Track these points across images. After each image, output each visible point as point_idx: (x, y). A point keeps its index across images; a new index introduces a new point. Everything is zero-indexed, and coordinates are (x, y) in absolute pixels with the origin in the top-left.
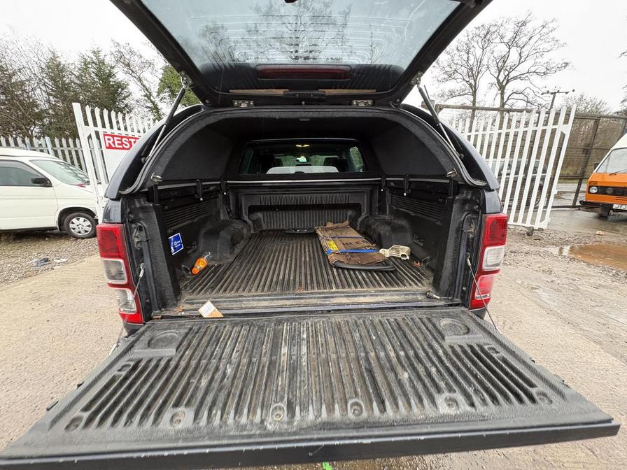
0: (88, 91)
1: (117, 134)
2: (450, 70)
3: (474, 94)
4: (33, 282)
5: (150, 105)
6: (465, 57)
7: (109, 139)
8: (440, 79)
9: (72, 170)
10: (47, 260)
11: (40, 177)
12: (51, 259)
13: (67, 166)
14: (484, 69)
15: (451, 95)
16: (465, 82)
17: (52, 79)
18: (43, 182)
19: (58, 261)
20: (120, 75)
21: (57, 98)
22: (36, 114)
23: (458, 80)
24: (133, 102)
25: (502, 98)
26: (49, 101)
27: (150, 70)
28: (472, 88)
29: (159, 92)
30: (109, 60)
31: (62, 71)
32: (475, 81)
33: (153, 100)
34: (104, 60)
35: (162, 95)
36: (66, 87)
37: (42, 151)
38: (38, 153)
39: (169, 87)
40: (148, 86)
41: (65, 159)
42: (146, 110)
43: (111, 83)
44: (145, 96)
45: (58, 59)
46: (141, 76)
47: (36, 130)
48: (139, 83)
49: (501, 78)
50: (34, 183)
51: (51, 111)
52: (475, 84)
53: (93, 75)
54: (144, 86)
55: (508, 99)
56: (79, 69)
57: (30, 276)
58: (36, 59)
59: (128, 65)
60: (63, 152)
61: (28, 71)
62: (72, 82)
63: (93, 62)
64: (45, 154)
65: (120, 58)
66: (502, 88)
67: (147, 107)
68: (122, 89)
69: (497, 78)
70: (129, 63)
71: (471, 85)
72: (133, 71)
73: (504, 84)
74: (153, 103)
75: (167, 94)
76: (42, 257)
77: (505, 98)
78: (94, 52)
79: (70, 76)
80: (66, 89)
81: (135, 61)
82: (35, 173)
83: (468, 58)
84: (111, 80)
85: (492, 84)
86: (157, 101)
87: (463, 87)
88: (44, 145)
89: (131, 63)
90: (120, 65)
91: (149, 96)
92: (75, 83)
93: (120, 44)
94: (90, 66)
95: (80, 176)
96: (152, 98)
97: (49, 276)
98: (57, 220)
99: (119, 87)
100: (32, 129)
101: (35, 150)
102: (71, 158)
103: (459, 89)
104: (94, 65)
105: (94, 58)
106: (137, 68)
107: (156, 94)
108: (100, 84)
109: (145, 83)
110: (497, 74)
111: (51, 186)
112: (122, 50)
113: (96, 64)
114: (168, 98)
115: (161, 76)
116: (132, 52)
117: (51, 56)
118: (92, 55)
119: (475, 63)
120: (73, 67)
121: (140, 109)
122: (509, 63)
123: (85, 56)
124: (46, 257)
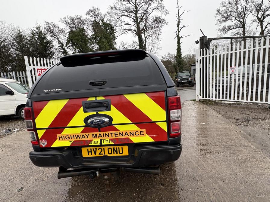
0: (33, 47)
1: (43, 68)
2: (227, 15)
3: (244, 26)
4: (3, 139)
5: (62, 50)
6: (235, 7)
7: (40, 71)
8: (221, 21)
9: (23, 86)
10: (10, 130)
11: (9, 90)
12: (11, 130)
13: (22, 85)
14: (248, 12)
15: (229, 29)
16: (237, 21)
17: (18, 43)
18: (11, 93)
19: (15, 130)
20: (49, 38)
21: (20, 51)
22: (10, 60)
23: (232, 20)
24: (54, 50)
25: (262, 27)
26: (16, 53)
27: (63, 33)
28: (242, 24)
29: (67, 44)
30: (44, 31)
31: (22, 39)
32: (243, 20)
33: (64, 48)
34: (41, 31)
35: (68, 45)
36: (24, 46)
37: (11, 78)
38: (9, 80)
39: (72, 41)
40: (61, 41)
41: (21, 81)
42: (61, 53)
43: (45, 42)
44: (60, 46)
45: (21, 33)
46: (59, 37)
47: (9, 68)
48: (57, 41)
49: (260, 16)
50: (7, 93)
51: (16, 58)
52: (244, 21)
53: (36, 39)
54: (60, 42)
55: (266, 27)
56: (30, 37)
57: (2, 137)
58: (11, 35)
59: (52, 32)
60: (20, 78)
61: (8, 41)
62: (27, 43)
63: (37, 33)
64: (12, 80)
65: (49, 30)
66: (261, 21)
67: (61, 52)
68: (50, 44)
69: (257, 17)
70: (53, 32)
71: (241, 22)
72: (55, 35)
73: (262, 19)
74: (64, 49)
75: (71, 44)
76: (8, 128)
77: (264, 28)
78: (37, 28)
79: (26, 41)
80: (24, 47)
81: (56, 30)
82: (7, 89)
83: (237, 7)
84: (44, 40)
85: (254, 21)
86: (66, 48)
87: (236, 24)
88: (12, 76)
89: (54, 31)
90: (49, 33)
91: (62, 46)
92: (28, 44)
93: (49, 23)
94: (35, 35)
95: (27, 89)
96: (63, 47)
97: (10, 137)
98: (15, 111)
99: (48, 44)
100: (8, 67)
101: (8, 78)
102: (24, 81)
103: (234, 25)
104: (37, 34)
105: (37, 31)
106: (57, 33)
107: (65, 45)
108: (39, 43)
109: (60, 40)
110: (257, 14)
111: (14, 95)
112: (50, 26)
113: (38, 34)
114: (71, 46)
115: (67, 36)
116: (54, 26)
117: (18, 32)
118: (36, 30)
119: (242, 10)
120: (27, 36)
121: (58, 53)
122: (263, 7)
123: (33, 31)
124: (9, 129)
